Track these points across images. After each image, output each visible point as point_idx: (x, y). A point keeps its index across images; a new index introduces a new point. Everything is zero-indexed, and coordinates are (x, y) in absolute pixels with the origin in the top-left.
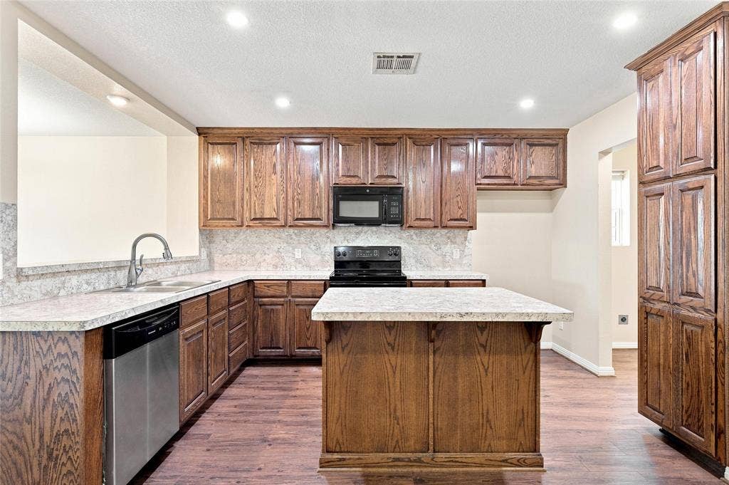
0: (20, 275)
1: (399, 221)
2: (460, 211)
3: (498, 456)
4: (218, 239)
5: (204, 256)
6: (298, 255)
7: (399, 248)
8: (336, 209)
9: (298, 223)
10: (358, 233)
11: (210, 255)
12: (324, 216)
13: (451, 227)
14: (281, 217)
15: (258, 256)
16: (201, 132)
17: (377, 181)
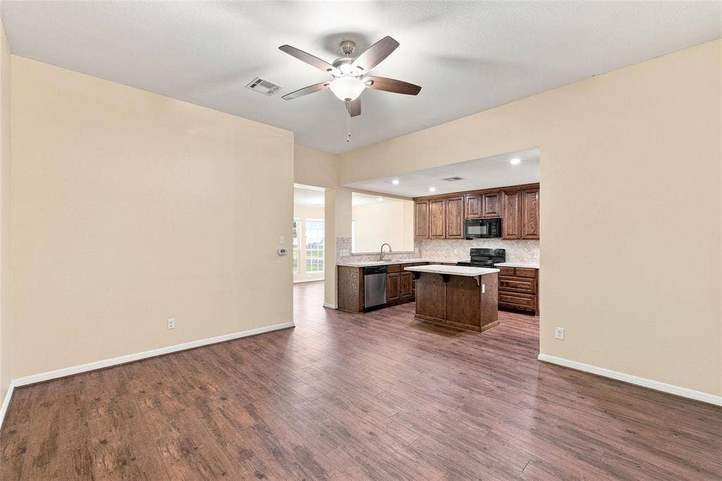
0: (352, 255)
1: (499, 235)
2: (533, 230)
3: (466, 325)
4: (423, 244)
5: (417, 251)
6: (456, 252)
7: (504, 250)
8: (466, 230)
9: (451, 237)
10: (484, 242)
11: (420, 251)
12: (462, 234)
13: (528, 239)
14: (444, 235)
15: (439, 252)
16: (414, 199)
17: (487, 215)
